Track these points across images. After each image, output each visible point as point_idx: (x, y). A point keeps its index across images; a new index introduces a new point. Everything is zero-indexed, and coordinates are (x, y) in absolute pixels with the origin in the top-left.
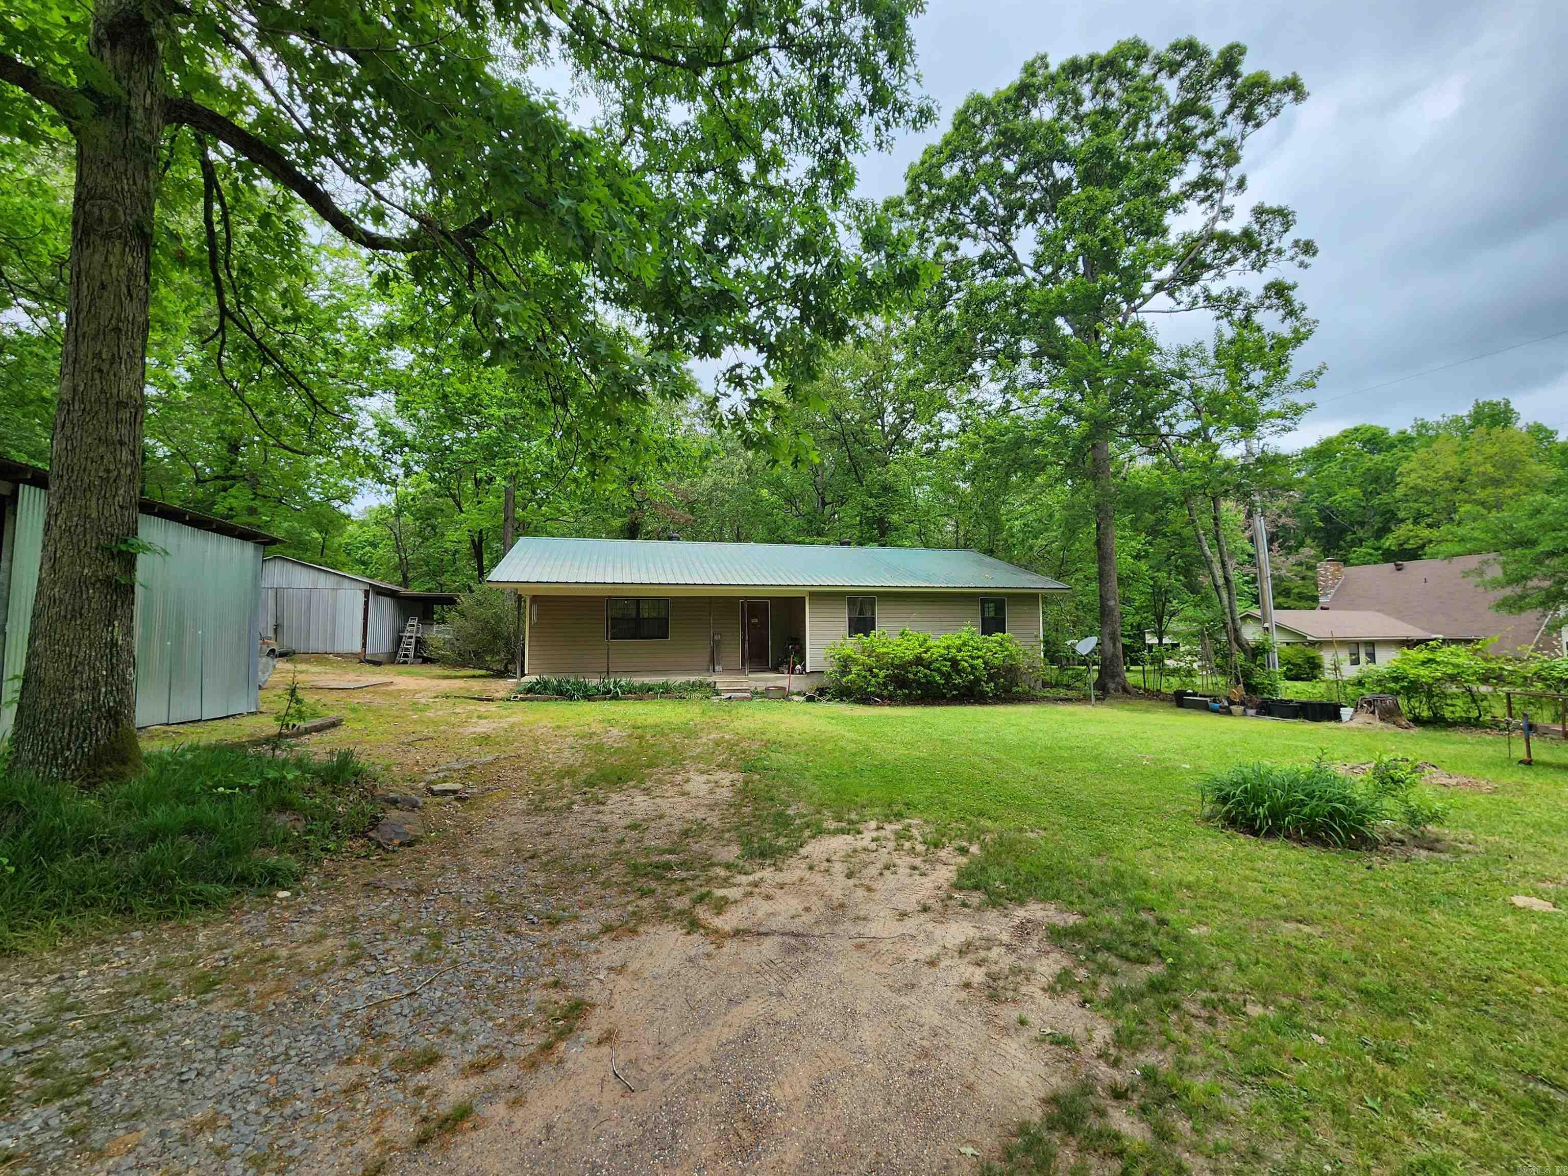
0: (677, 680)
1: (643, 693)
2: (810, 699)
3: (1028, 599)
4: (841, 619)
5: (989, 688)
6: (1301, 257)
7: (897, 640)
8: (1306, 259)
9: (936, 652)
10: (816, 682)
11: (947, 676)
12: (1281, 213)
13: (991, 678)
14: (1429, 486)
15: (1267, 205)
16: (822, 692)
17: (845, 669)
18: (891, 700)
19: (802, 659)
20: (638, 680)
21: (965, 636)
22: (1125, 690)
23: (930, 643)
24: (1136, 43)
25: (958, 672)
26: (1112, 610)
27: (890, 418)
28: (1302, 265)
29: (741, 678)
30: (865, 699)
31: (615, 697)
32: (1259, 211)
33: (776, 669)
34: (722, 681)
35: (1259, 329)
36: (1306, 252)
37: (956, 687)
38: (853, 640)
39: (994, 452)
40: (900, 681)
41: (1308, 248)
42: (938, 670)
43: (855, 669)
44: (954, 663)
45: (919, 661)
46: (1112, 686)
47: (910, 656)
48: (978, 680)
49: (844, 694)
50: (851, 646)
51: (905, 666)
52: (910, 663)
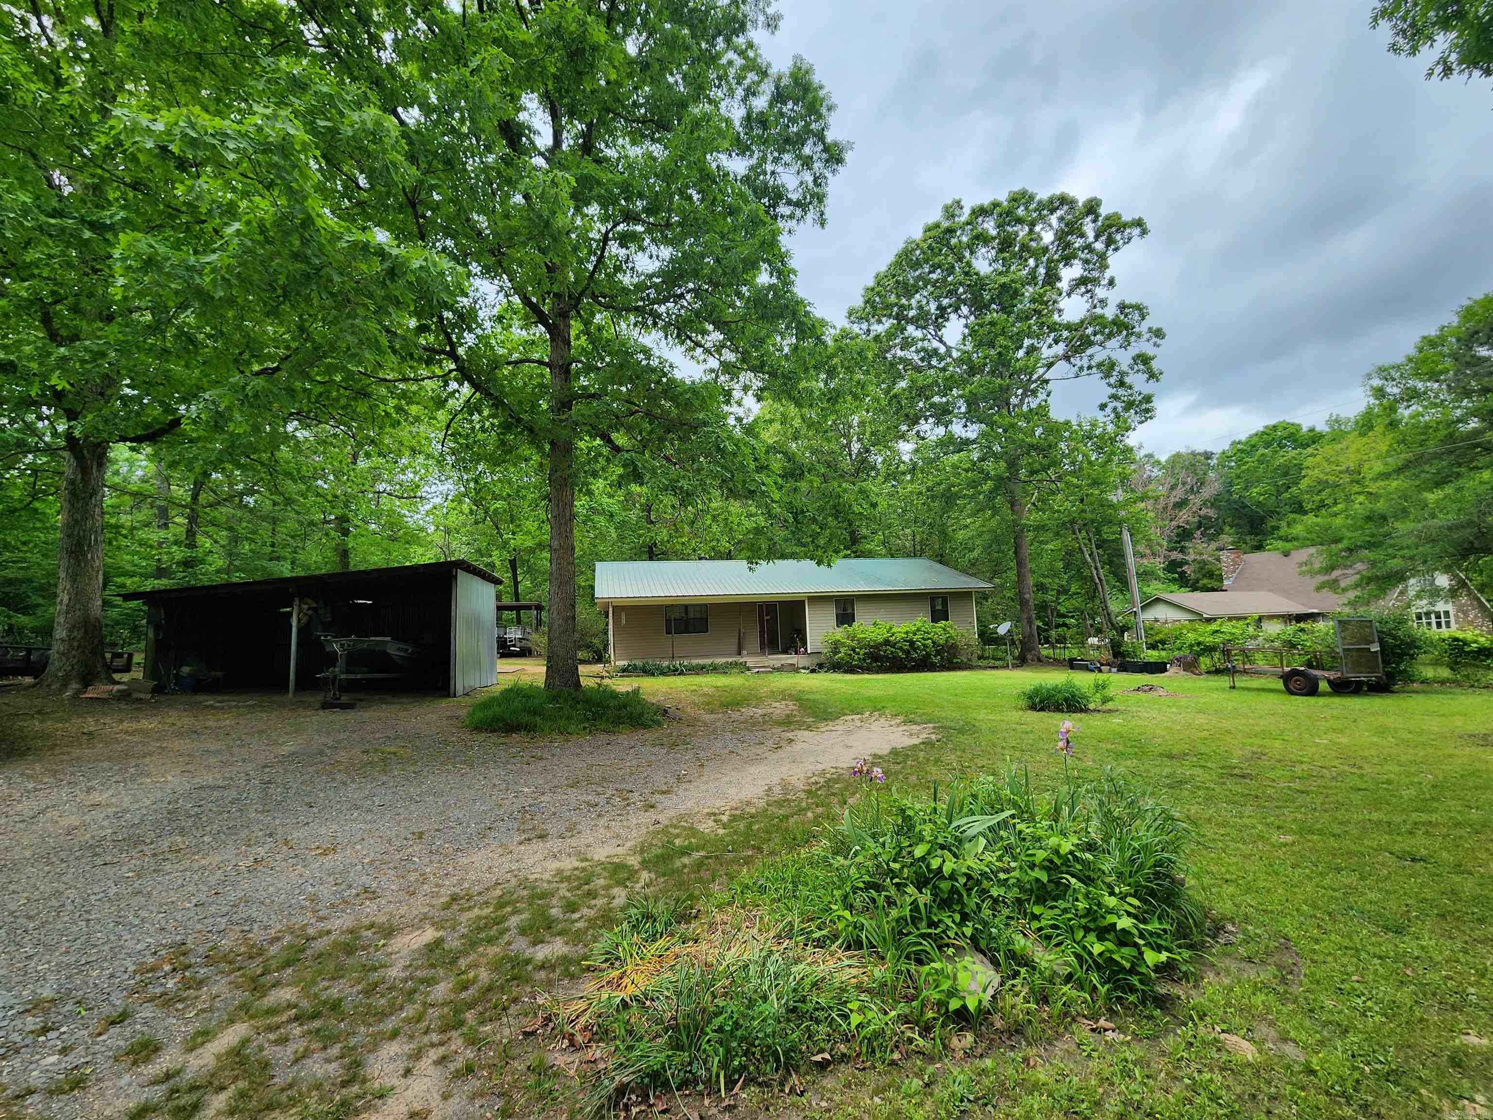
0: (720, 661)
1: (700, 670)
2: (813, 671)
3: (963, 596)
4: (830, 614)
5: (936, 660)
6: (1155, 339)
7: (871, 628)
8: (1159, 341)
9: (899, 636)
10: (816, 660)
11: (907, 653)
12: (1138, 308)
13: (938, 653)
14: (1331, 479)
15: (1127, 302)
16: (821, 666)
17: (836, 651)
18: (869, 670)
19: (804, 643)
20: (695, 662)
21: (919, 624)
22: (1039, 660)
23: (894, 630)
24: (1024, 193)
25: (915, 649)
26: (1027, 601)
27: (856, 447)
28: (1155, 344)
29: (763, 658)
30: (851, 669)
31: (682, 673)
32: (1122, 307)
33: (785, 651)
34: (751, 661)
35: (1130, 388)
36: (1157, 336)
37: (913, 660)
38: (841, 629)
39: (933, 498)
40: (875, 657)
41: (1158, 333)
42: (901, 649)
43: (843, 650)
44: (912, 643)
45: (887, 642)
46: (1029, 657)
47: (880, 639)
48: (928, 655)
49: (837, 667)
50: (839, 633)
51: (878, 646)
52: (881, 644)
